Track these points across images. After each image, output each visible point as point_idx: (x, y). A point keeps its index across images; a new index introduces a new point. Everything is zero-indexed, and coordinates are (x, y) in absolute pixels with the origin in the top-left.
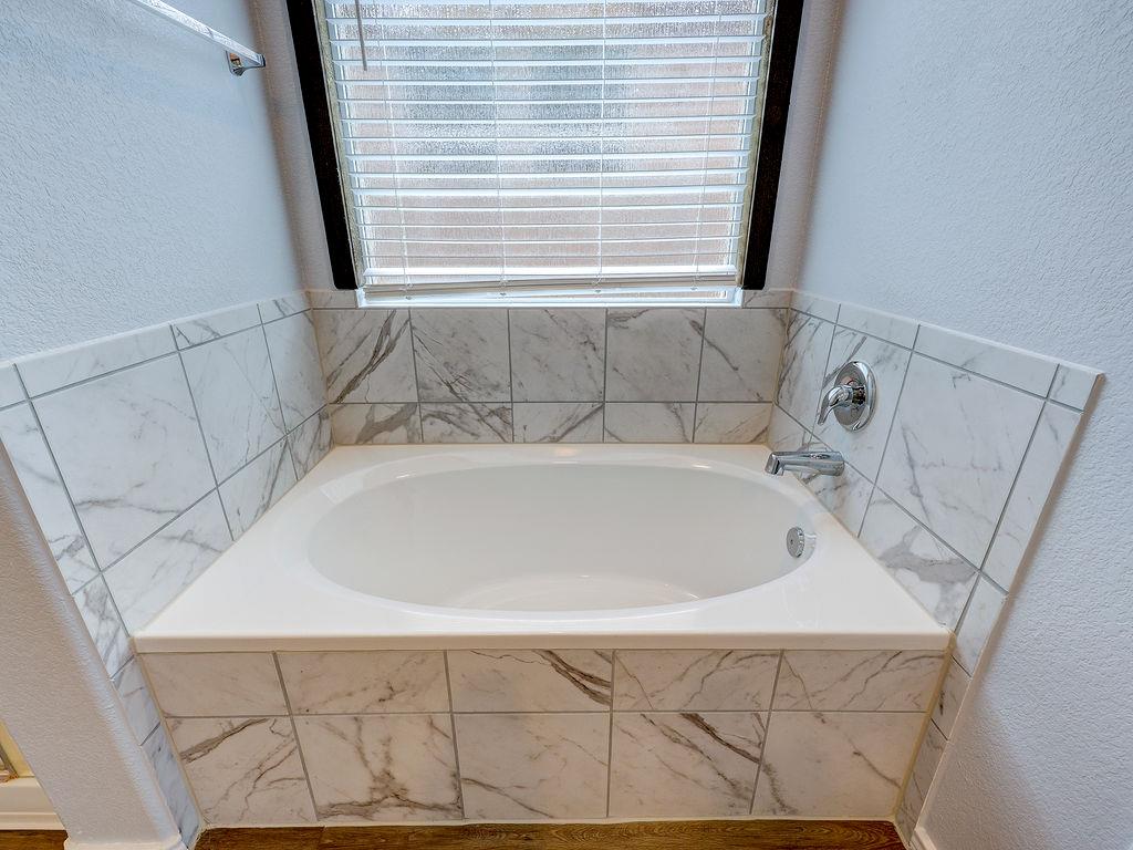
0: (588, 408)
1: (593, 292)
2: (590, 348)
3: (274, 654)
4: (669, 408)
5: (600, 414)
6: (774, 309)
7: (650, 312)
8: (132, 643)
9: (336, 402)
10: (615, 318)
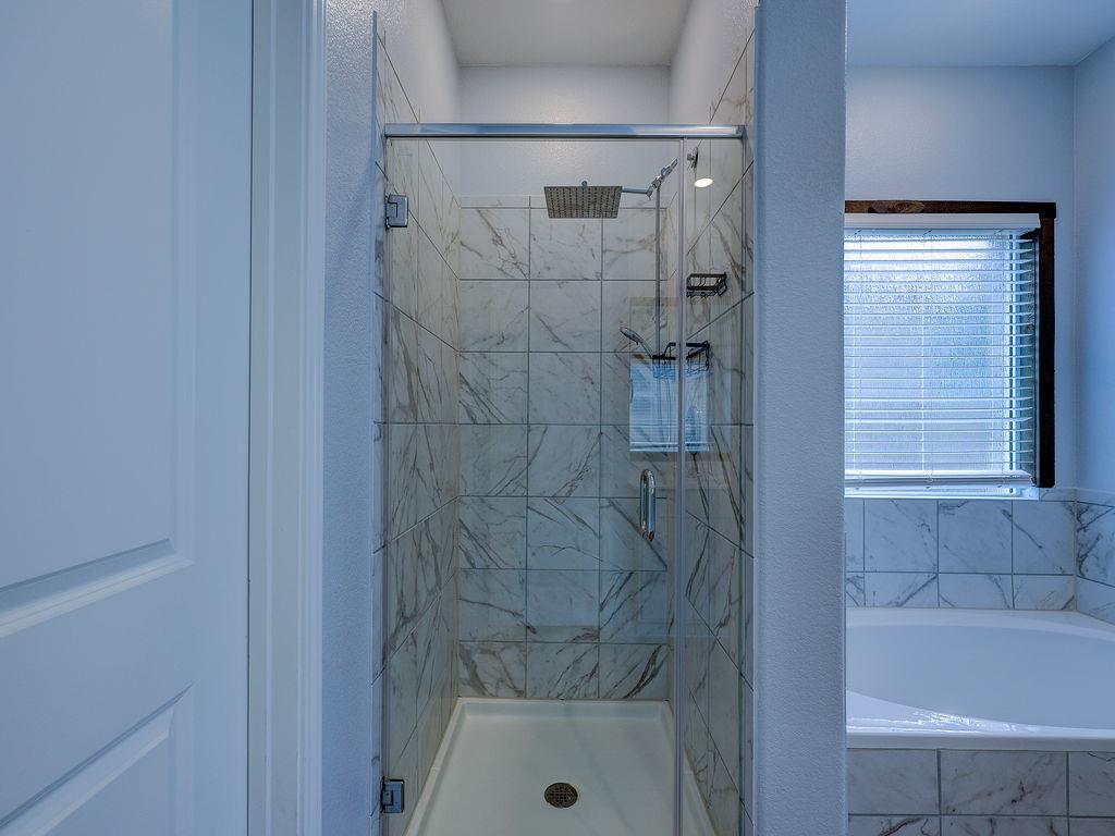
0: (924, 578)
1: (924, 488)
2: (925, 528)
3: (939, 752)
4: (990, 578)
5: (935, 583)
6: (1064, 502)
7: (971, 503)
10: (944, 506)
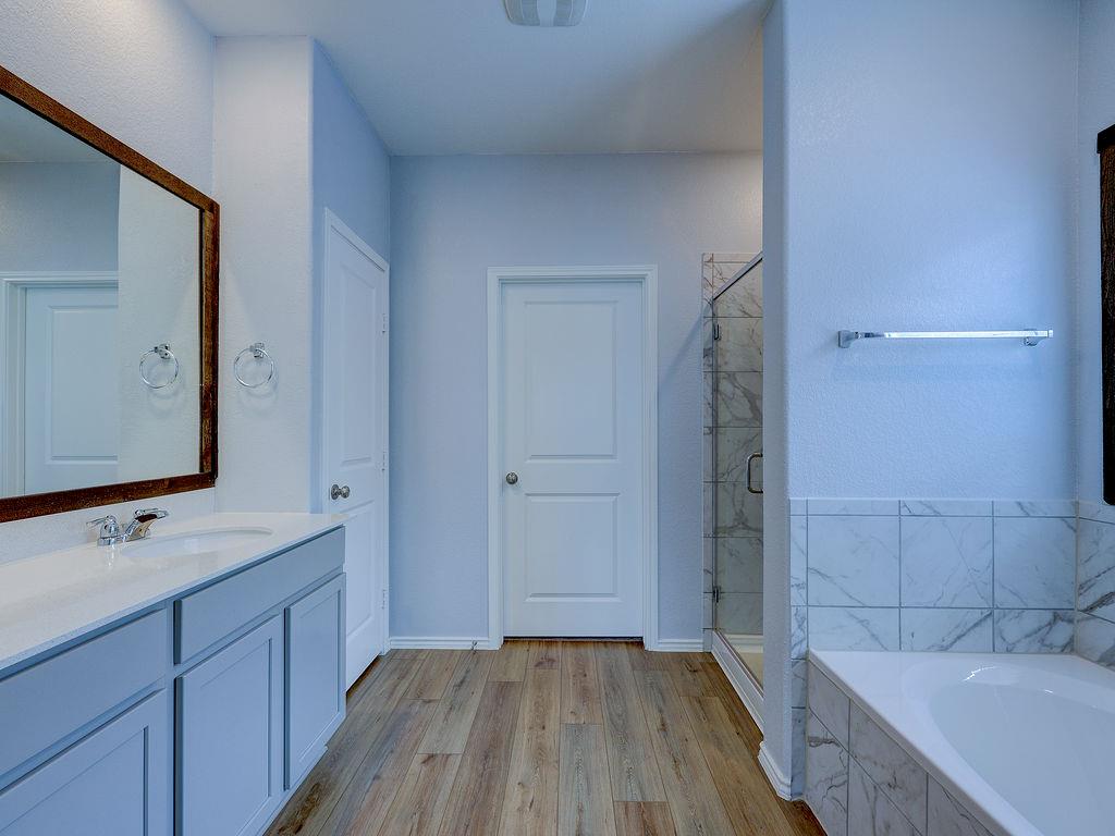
8: (807, 652)
9: (1085, 611)
